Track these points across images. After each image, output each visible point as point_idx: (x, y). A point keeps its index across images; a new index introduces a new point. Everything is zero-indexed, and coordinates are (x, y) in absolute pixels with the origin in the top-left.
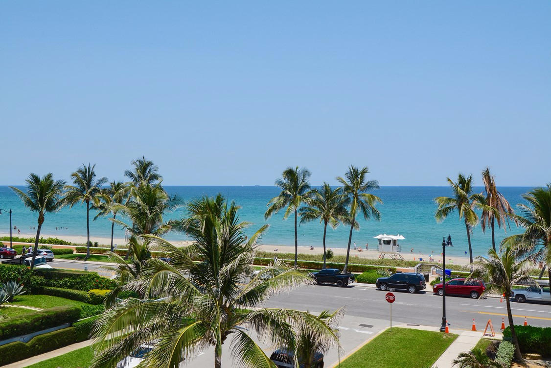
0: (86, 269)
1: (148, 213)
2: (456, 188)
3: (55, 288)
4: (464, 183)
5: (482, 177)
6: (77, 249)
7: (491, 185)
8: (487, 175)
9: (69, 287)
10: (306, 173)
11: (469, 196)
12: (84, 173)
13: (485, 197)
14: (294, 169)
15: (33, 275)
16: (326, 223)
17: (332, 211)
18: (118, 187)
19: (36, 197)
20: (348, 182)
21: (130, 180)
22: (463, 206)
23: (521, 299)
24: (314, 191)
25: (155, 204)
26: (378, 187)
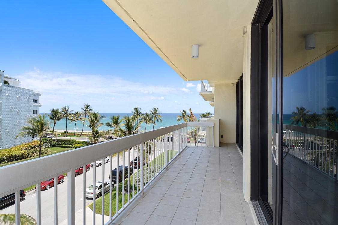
0: (71, 139)
1: (95, 121)
2: (182, 113)
3: (60, 145)
4: (184, 112)
5: (189, 110)
6: (61, 134)
7: (191, 113)
8: (190, 110)
9: (65, 144)
10: (140, 109)
11: (185, 116)
12: (65, 109)
13: (190, 116)
14: (137, 108)
15: (52, 141)
16: (146, 124)
17: (148, 120)
18: (77, 113)
19: (53, 116)
20: (153, 112)
21: (83, 111)
22: (184, 118)
23: (199, 142)
24: (143, 114)
25: (97, 118)
26: (161, 113)
